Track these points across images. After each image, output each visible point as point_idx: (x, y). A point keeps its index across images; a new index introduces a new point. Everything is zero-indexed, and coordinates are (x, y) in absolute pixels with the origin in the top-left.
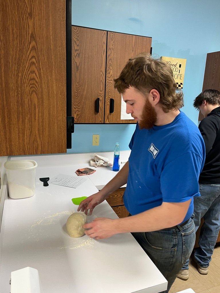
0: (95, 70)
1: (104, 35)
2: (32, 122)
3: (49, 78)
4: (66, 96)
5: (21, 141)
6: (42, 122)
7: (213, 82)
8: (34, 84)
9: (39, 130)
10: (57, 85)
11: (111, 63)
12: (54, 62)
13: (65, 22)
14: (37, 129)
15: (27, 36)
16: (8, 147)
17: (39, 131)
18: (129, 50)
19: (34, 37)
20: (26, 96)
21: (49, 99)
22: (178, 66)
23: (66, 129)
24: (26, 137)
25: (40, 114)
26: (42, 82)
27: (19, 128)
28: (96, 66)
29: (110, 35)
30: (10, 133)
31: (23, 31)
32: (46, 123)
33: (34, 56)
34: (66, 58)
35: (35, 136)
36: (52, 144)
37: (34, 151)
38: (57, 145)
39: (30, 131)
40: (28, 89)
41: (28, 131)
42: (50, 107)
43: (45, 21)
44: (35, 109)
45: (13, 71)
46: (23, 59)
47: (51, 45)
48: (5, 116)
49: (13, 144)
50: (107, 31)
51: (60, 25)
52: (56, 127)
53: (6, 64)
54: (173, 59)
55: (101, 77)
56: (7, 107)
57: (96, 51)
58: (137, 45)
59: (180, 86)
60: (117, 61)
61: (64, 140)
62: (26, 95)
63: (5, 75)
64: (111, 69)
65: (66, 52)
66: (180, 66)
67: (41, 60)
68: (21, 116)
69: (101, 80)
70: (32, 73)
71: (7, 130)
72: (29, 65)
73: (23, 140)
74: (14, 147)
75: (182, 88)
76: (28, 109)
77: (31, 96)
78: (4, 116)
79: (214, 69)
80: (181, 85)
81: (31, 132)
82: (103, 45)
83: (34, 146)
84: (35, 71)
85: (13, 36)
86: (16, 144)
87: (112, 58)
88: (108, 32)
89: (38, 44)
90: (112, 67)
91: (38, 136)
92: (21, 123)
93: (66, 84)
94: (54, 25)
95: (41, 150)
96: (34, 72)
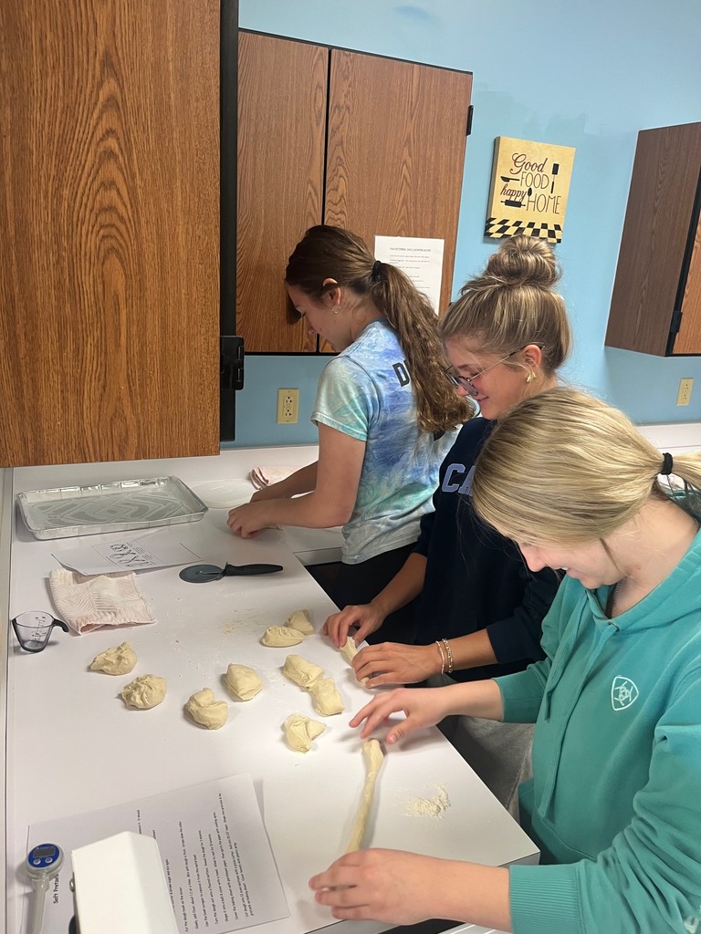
0: (291, 177)
1: (321, 61)
2: (106, 353)
3: (165, 205)
4: (218, 266)
5: (71, 417)
6: (142, 354)
7: (655, 223)
8: (113, 226)
9: (129, 379)
10: (191, 230)
11: (342, 157)
12: (178, 151)
13: (218, 15)
14: (123, 376)
15: (91, 61)
16: (30, 436)
17: (129, 383)
18: (398, 114)
19: (112, 65)
20: (88, 267)
21: (163, 279)
22: (549, 169)
23: (218, 376)
24: (86, 403)
25: (135, 328)
26: (139, 218)
27: (64, 375)
28: (292, 164)
29: (339, 59)
30: (35, 389)
31: (75, 43)
32: (152, 359)
33: (114, 128)
34: (218, 139)
35: (119, 399)
36: (174, 425)
37: (116, 449)
38: (188, 431)
39: (101, 382)
40: (91, 243)
41: (93, 384)
42: (165, 306)
43: (150, 10)
44: (117, 311)
45: (43, 179)
46: (75, 141)
47: (169, 94)
48: (18, 332)
49: (45, 426)
50: (331, 48)
51: (199, 24)
52: (185, 372)
53: (18, 156)
54: (535, 145)
55: (310, 201)
56: (23, 304)
57: (294, 113)
58: (426, 97)
59: (551, 234)
60: (359, 150)
61: (211, 415)
62: (87, 264)
63: (14, 194)
64: (341, 176)
65: (218, 119)
66: (555, 169)
67: (136, 143)
68: (70, 333)
69: (310, 213)
70: (106, 189)
71: (25, 378)
72: (97, 161)
73: (80, 414)
74: (47, 436)
75: (559, 241)
76: (94, 309)
77: (105, 266)
78: (12, 334)
79: (661, 183)
80: (556, 232)
81: (104, 387)
82: (316, 94)
83: (115, 433)
84: (117, 180)
85: (44, 61)
86: (55, 425)
87: (345, 140)
88: (334, 51)
89: (126, 90)
90: (345, 169)
91: (126, 401)
92: (70, 356)
93: (218, 229)
94: (179, 25)
95: (138, 447)
96: (113, 183)
